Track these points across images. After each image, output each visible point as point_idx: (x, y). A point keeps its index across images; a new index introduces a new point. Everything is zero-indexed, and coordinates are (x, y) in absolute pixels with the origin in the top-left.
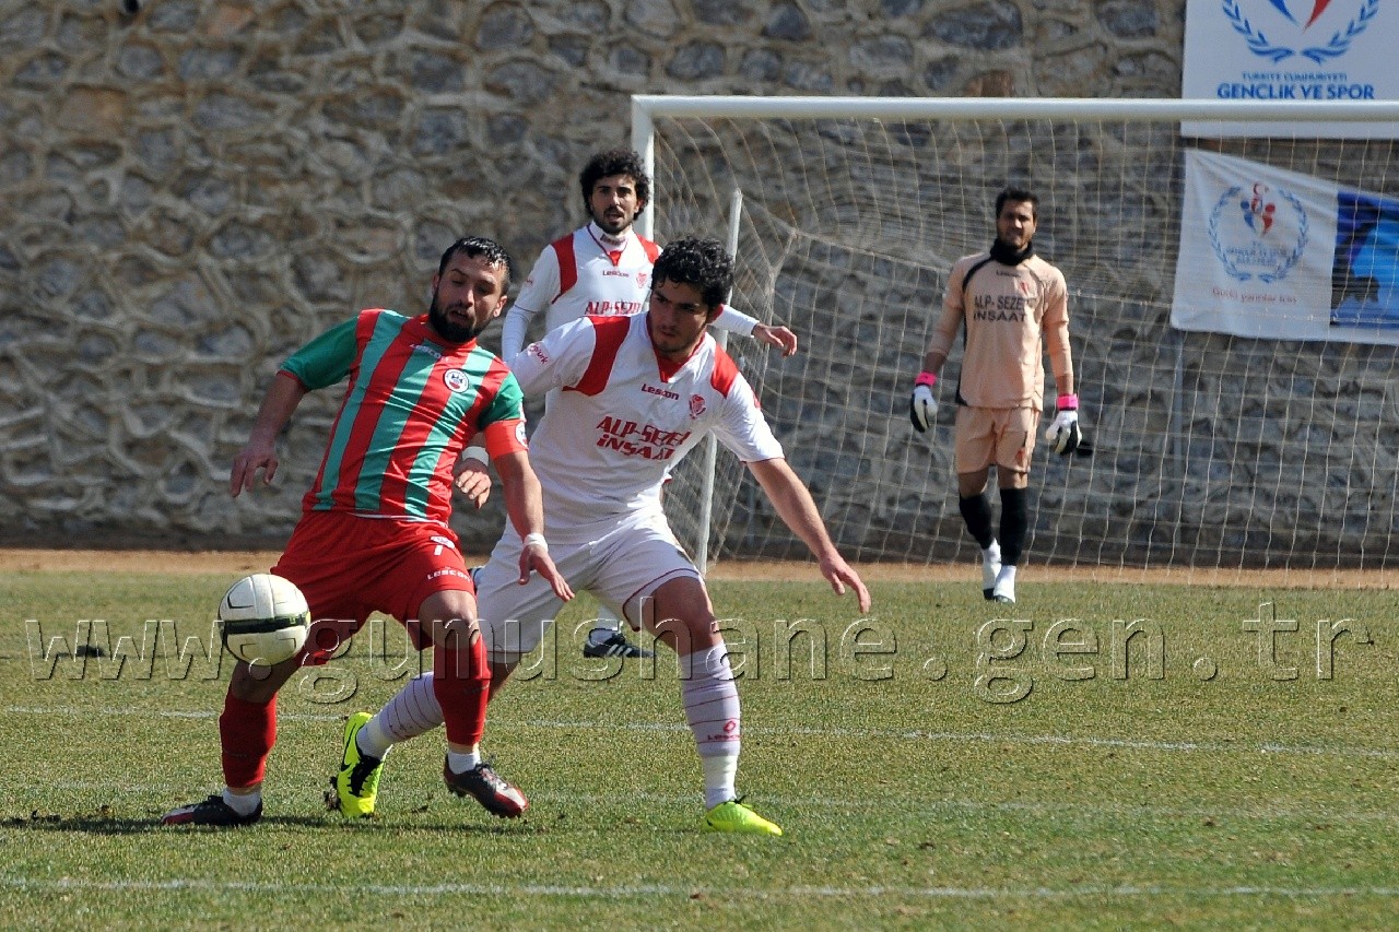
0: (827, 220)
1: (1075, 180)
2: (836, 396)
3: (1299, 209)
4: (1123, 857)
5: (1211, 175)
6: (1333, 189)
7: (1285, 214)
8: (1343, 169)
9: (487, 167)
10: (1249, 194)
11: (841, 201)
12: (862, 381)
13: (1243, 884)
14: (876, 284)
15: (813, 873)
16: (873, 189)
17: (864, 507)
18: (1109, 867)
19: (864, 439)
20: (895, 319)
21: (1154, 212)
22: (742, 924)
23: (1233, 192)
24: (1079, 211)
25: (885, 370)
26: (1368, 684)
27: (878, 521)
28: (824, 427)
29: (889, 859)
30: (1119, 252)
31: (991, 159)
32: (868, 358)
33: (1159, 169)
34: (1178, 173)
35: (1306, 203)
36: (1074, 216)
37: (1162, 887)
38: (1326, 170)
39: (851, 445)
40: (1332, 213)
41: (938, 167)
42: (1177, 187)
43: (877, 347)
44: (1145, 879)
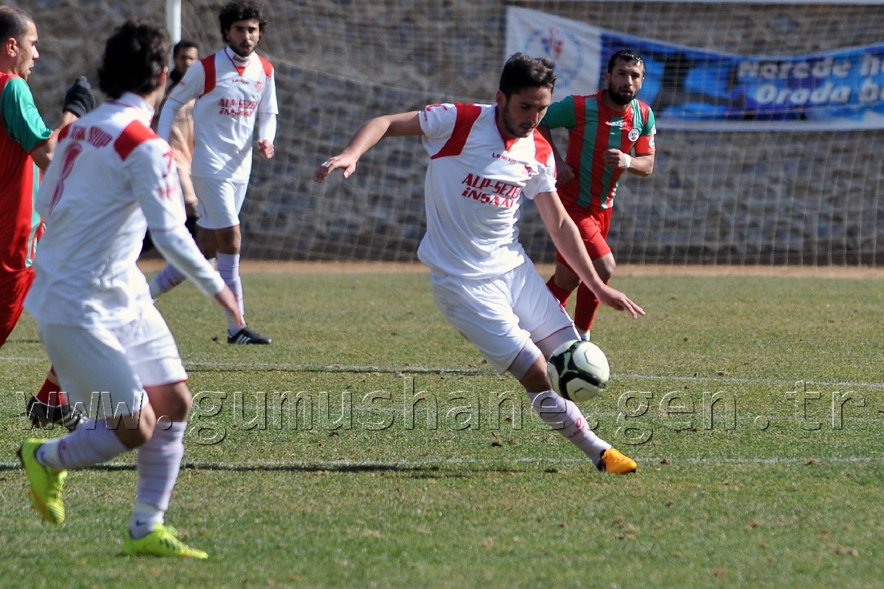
0: (288, 50)
1: (441, 26)
2: (294, 159)
3: (577, 43)
4: (455, 440)
5: (523, 23)
6: (597, 31)
7: (568, 47)
8: (604, 18)
9: (78, 18)
10: (546, 35)
11: (297, 39)
12: (310, 149)
13: (526, 455)
14: (320, 90)
15: (262, 451)
16: (317, 31)
17: (311, 228)
18: (445, 446)
19: (311, 185)
20: (330, 111)
21: (489, 45)
22: (217, 483)
23: (536, 33)
24: (444, 44)
25: (325, 143)
26: (612, 334)
27: (321, 236)
28: (287, 178)
29: (310, 443)
30: (468, 70)
31: (389, 13)
32: (314, 135)
33: (493, 19)
34: (503, 21)
35: (581, 39)
36: (440, 47)
37: (477, 458)
38: (592, 19)
39: (303, 189)
40: (597, 46)
41: (356, 18)
42: (502, 29)
43: (319, 129)
44: (467, 454)
